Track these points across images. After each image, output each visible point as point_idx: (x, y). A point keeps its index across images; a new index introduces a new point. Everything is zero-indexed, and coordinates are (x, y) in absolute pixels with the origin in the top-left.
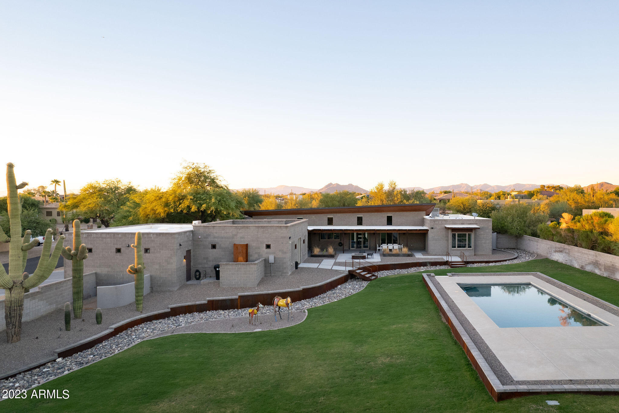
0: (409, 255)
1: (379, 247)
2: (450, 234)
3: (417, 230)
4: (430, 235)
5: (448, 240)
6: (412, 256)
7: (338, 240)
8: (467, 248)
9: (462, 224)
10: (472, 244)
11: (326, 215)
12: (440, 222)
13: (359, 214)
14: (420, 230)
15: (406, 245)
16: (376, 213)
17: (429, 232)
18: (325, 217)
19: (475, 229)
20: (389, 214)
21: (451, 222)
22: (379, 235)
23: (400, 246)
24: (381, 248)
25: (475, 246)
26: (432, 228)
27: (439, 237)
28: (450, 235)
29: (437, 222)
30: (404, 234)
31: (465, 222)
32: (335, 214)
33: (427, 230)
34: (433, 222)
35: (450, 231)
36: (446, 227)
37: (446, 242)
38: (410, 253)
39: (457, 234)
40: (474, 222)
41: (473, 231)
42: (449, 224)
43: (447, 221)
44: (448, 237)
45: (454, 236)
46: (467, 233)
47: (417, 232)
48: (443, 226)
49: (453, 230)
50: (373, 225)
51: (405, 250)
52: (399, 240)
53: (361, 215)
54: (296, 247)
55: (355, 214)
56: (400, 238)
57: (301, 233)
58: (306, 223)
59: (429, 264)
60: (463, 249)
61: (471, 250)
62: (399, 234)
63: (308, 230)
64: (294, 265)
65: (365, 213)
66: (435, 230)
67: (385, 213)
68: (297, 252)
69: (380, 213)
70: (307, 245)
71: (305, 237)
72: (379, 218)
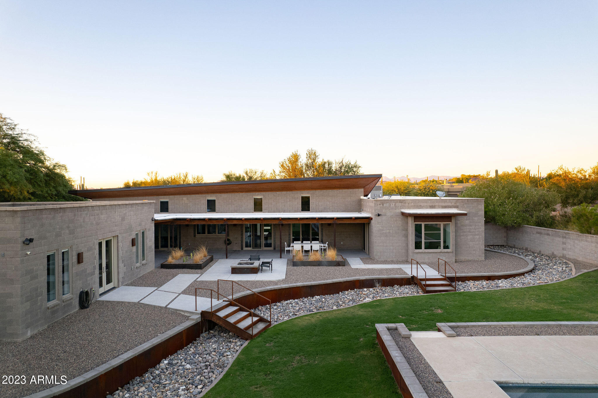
0: (338, 264)
1: (289, 246)
2: (411, 224)
3: (350, 218)
4: (375, 226)
5: (406, 236)
6: (344, 266)
7: (223, 235)
8: (442, 250)
9: (432, 207)
10: (451, 242)
11: (204, 195)
13: (257, 193)
14: (356, 218)
15: (333, 245)
16: (284, 193)
17: (373, 222)
20: (305, 194)
21: (412, 204)
22: (290, 227)
23: (322, 245)
24: (290, 248)
25: (456, 245)
26: (379, 215)
27: (391, 231)
28: (412, 227)
29: (388, 205)
30: (329, 225)
31: (436, 204)
32: (219, 195)
33: (369, 219)
34: (380, 205)
35: (410, 221)
36: (403, 214)
37: (404, 238)
38: (339, 259)
39: (423, 224)
40: (453, 204)
41: (453, 220)
42: (409, 208)
43: (405, 203)
44: (407, 230)
45: (418, 229)
46: (442, 224)
47: (352, 222)
48: (398, 211)
49: (417, 217)
50: (279, 212)
51: (332, 254)
52: (322, 234)
53: (258, 195)
54: (80, 258)
55: (249, 194)
56: (322, 231)
57: (116, 226)
58: (147, 207)
59: (379, 283)
60: (436, 251)
61: (451, 254)
62: (322, 224)
63: (155, 220)
64: (72, 302)
65: (267, 193)
66: (384, 218)
67: (299, 192)
68: (94, 268)
69: (291, 192)
70: (150, 247)
71: (143, 233)
72: (288, 200)
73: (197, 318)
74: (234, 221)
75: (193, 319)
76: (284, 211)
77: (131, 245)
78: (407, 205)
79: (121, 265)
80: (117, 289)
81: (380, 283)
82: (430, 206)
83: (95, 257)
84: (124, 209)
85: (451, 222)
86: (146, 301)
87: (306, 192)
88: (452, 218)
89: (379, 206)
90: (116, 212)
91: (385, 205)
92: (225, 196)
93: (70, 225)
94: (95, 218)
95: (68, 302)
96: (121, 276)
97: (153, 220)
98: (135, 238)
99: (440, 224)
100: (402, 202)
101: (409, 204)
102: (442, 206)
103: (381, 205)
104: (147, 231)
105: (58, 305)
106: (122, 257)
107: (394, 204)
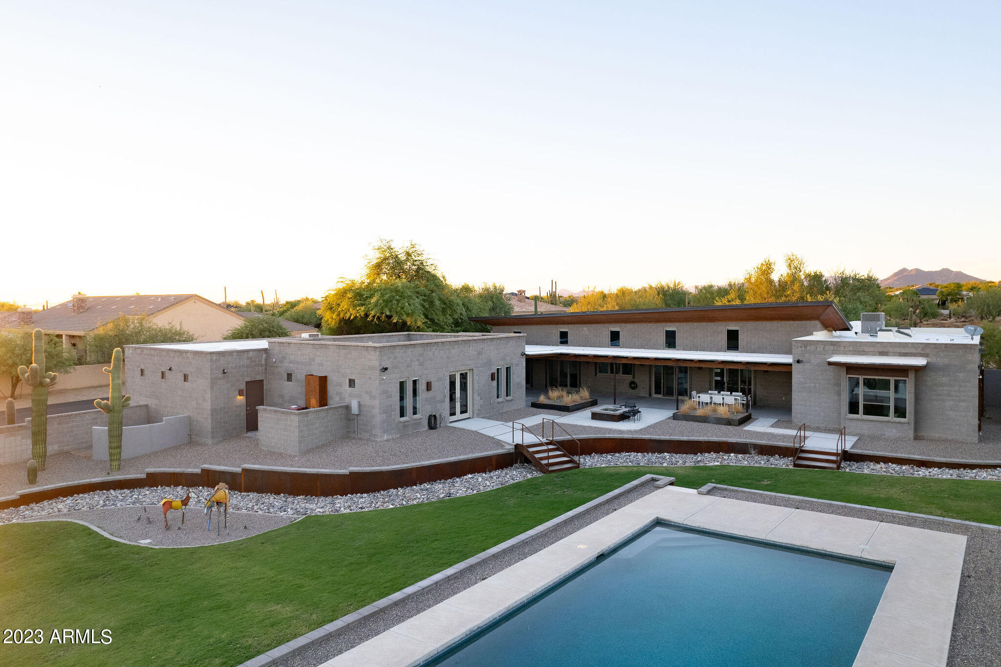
0: (729, 422)
2: (844, 378)
4: (796, 378)
5: (839, 394)
6: (738, 426)
7: (629, 378)
8: (891, 418)
9: (882, 354)
10: (908, 409)
11: (607, 325)
12: (820, 348)
13: (669, 324)
16: (704, 324)
17: (794, 371)
18: (605, 331)
19: (917, 369)
20: (733, 327)
21: (851, 348)
22: (711, 372)
23: (740, 398)
25: (916, 412)
26: (801, 362)
27: (817, 385)
28: (844, 383)
29: (813, 348)
31: (891, 350)
33: (790, 367)
34: (801, 347)
35: (844, 373)
36: (832, 363)
37: (834, 398)
39: (861, 378)
40: (919, 350)
41: (912, 375)
42: (845, 353)
44: (839, 385)
45: (855, 384)
46: (892, 380)
49: (850, 368)
52: (755, 384)
53: (670, 327)
54: (429, 386)
55: (659, 325)
56: (755, 380)
57: (470, 360)
58: (514, 341)
59: (754, 450)
60: (881, 420)
61: (906, 426)
62: (755, 371)
63: (527, 355)
64: (421, 422)
65: (682, 324)
66: (807, 366)
67: (723, 324)
68: (445, 396)
69: (713, 324)
70: (519, 384)
71: (508, 369)
72: (709, 334)
73: (509, 448)
74: (622, 359)
75: (505, 449)
76: (703, 349)
77: (490, 379)
78: (842, 349)
79: (477, 398)
80: (471, 419)
81: (756, 450)
82: (879, 352)
83: (445, 387)
84: (481, 344)
85: (908, 377)
86: (482, 432)
87: (733, 323)
88: (909, 372)
89: (799, 348)
90: (471, 347)
91: (808, 348)
92: (630, 326)
93: (420, 358)
94: (445, 352)
95: (417, 421)
96: (476, 407)
97: (523, 354)
98: (494, 373)
99: (890, 380)
100: (834, 345)
101: (845, 347)
102: (900, 353)
103: (804, 347)
104: (514, 365)
105: (409, 421)
106: (477, 390)
107: (822, 347)
